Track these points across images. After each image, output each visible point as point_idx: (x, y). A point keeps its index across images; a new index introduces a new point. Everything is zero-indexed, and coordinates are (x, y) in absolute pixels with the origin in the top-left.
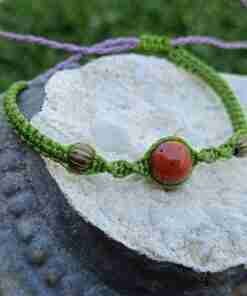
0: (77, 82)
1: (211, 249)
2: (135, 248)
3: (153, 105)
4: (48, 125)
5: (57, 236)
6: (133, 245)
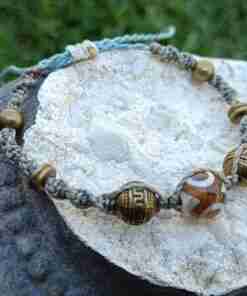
0: (72, 81)
1: (215, 271)
2: (136, 273)
3: (154, 100)
4: (43, 139)
5: (57, 252)
6: (134, 270)
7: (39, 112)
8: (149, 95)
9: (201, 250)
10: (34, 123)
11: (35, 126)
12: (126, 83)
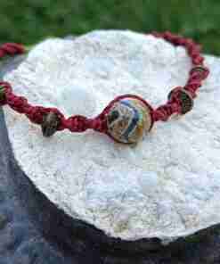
9: (124, 196)
11: (16, 71)
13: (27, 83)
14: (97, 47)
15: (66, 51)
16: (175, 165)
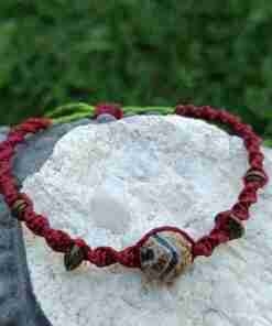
7: (48, 162)
8: (182, 172)
10: (38, 171)
11: (37, 174)
12: (157, 154)
13: (50, 190)
14: (135, 135)
15: (99, 139)
16: (216, 311)
